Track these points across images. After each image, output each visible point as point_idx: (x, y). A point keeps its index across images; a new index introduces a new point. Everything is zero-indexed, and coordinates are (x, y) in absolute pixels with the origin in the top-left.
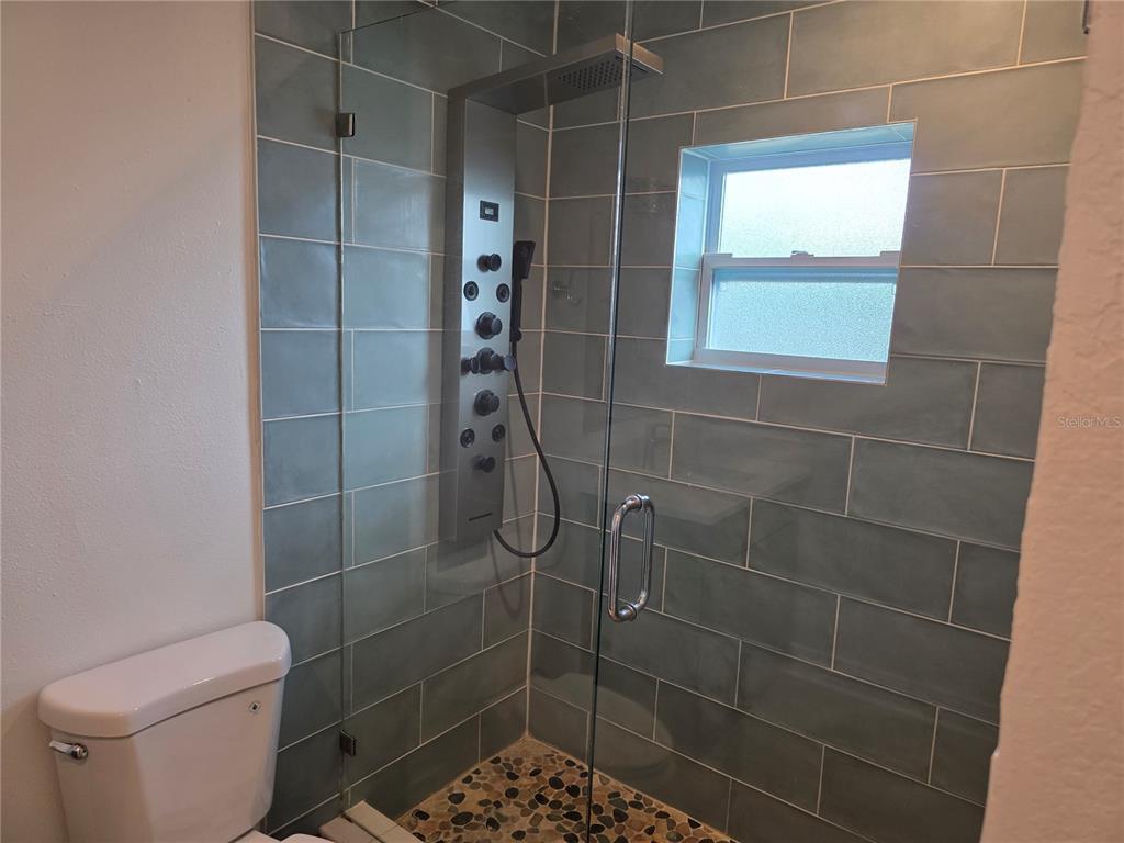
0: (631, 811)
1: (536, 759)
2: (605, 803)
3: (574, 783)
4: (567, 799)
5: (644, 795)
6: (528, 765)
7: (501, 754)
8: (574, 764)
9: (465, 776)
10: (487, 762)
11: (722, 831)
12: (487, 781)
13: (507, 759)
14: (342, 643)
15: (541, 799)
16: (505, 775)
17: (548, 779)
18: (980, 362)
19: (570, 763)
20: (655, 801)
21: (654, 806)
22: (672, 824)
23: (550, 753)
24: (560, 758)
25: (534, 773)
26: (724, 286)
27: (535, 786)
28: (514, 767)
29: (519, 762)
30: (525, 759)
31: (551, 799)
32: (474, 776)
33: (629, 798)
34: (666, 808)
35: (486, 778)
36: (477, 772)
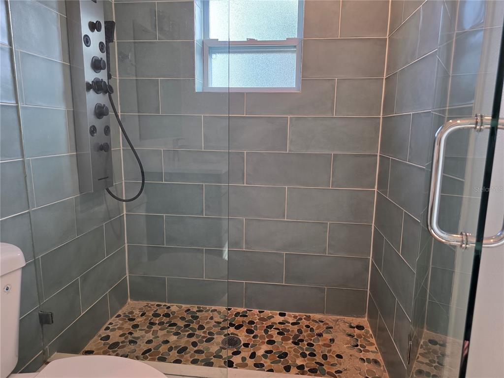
0: (198, 314)
1: (140, 309)
2: (185, 315)
3: (165, 312)
4: (165, 320)
5: (201, 306)
6: (137, 312)
7: (120, 312)
8: (161, 305)
9: (105, 327)
10: (114, 318)
11: (242, 307)
12: (118, 326)
13: (125, 313)
14: (34, 257)
15: (152, 324)
16: (127, 320)
17: (151, 315)
18: (336, 79)
19: (158, 305)
20: (207, 307)
21: (208, 309)
22: (219, 313)
23: (146, 305)
24: (152, 305)
25: (142, 315)
26: (214, 56)
27: (145, 320)
28: (130, 315)
29: (131, 313)
30: (134, 311)
31: (157, 322)
32: (110, 326)
33: (195, 310)
34: (213, 308)
35: (118, 325)
36: (111, 324)
